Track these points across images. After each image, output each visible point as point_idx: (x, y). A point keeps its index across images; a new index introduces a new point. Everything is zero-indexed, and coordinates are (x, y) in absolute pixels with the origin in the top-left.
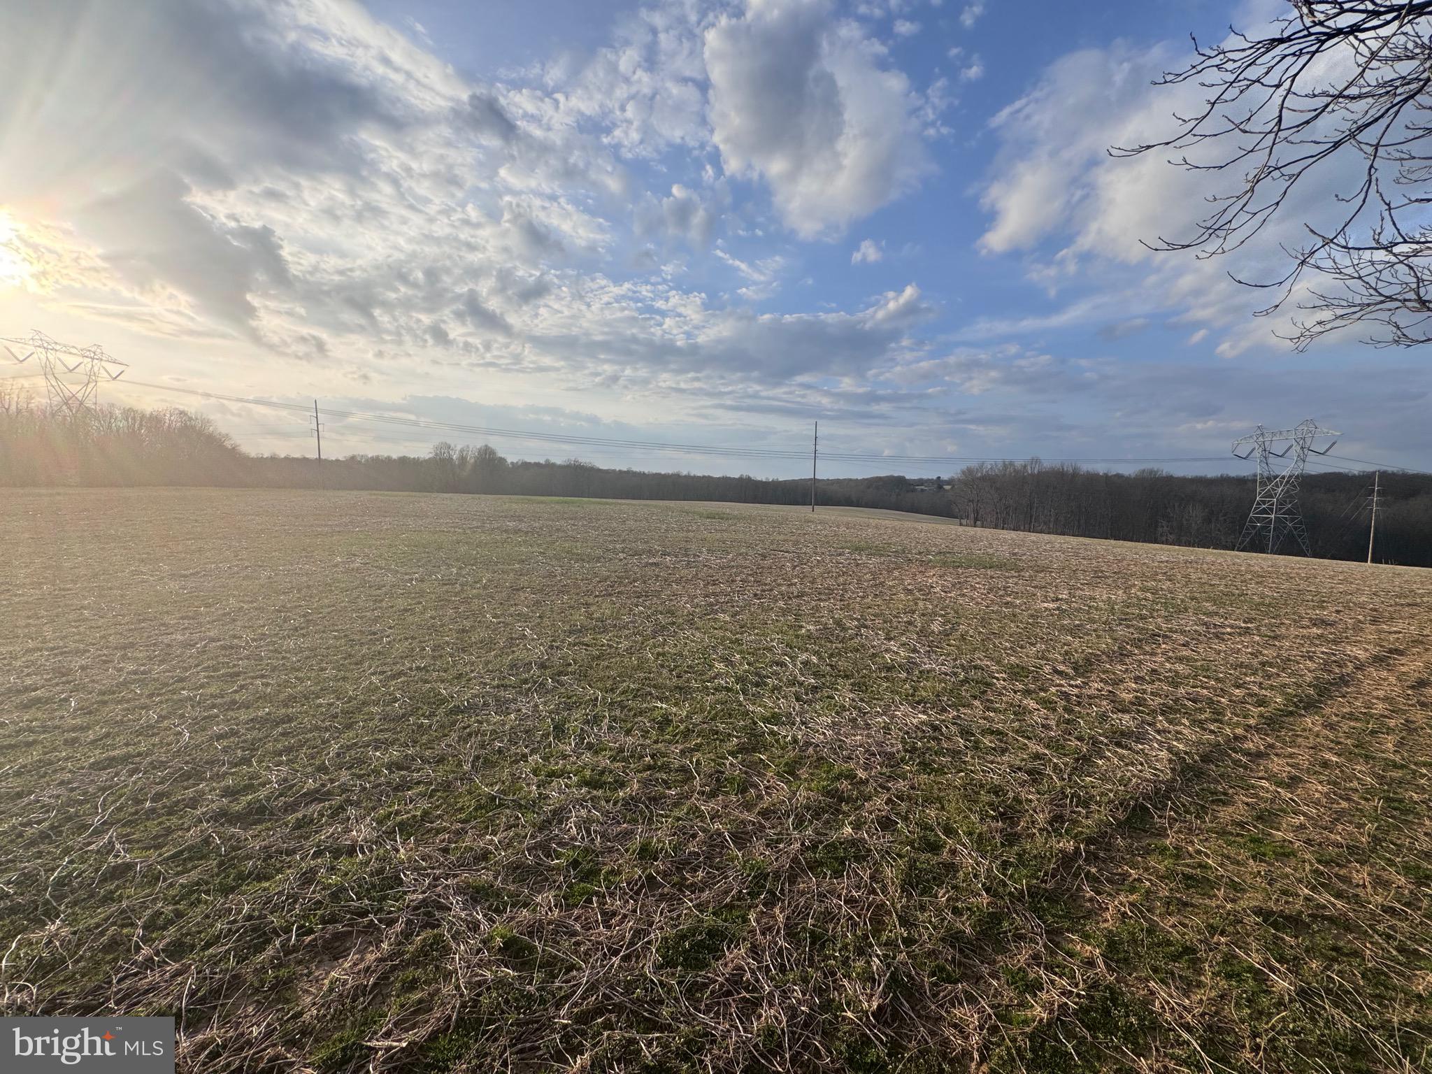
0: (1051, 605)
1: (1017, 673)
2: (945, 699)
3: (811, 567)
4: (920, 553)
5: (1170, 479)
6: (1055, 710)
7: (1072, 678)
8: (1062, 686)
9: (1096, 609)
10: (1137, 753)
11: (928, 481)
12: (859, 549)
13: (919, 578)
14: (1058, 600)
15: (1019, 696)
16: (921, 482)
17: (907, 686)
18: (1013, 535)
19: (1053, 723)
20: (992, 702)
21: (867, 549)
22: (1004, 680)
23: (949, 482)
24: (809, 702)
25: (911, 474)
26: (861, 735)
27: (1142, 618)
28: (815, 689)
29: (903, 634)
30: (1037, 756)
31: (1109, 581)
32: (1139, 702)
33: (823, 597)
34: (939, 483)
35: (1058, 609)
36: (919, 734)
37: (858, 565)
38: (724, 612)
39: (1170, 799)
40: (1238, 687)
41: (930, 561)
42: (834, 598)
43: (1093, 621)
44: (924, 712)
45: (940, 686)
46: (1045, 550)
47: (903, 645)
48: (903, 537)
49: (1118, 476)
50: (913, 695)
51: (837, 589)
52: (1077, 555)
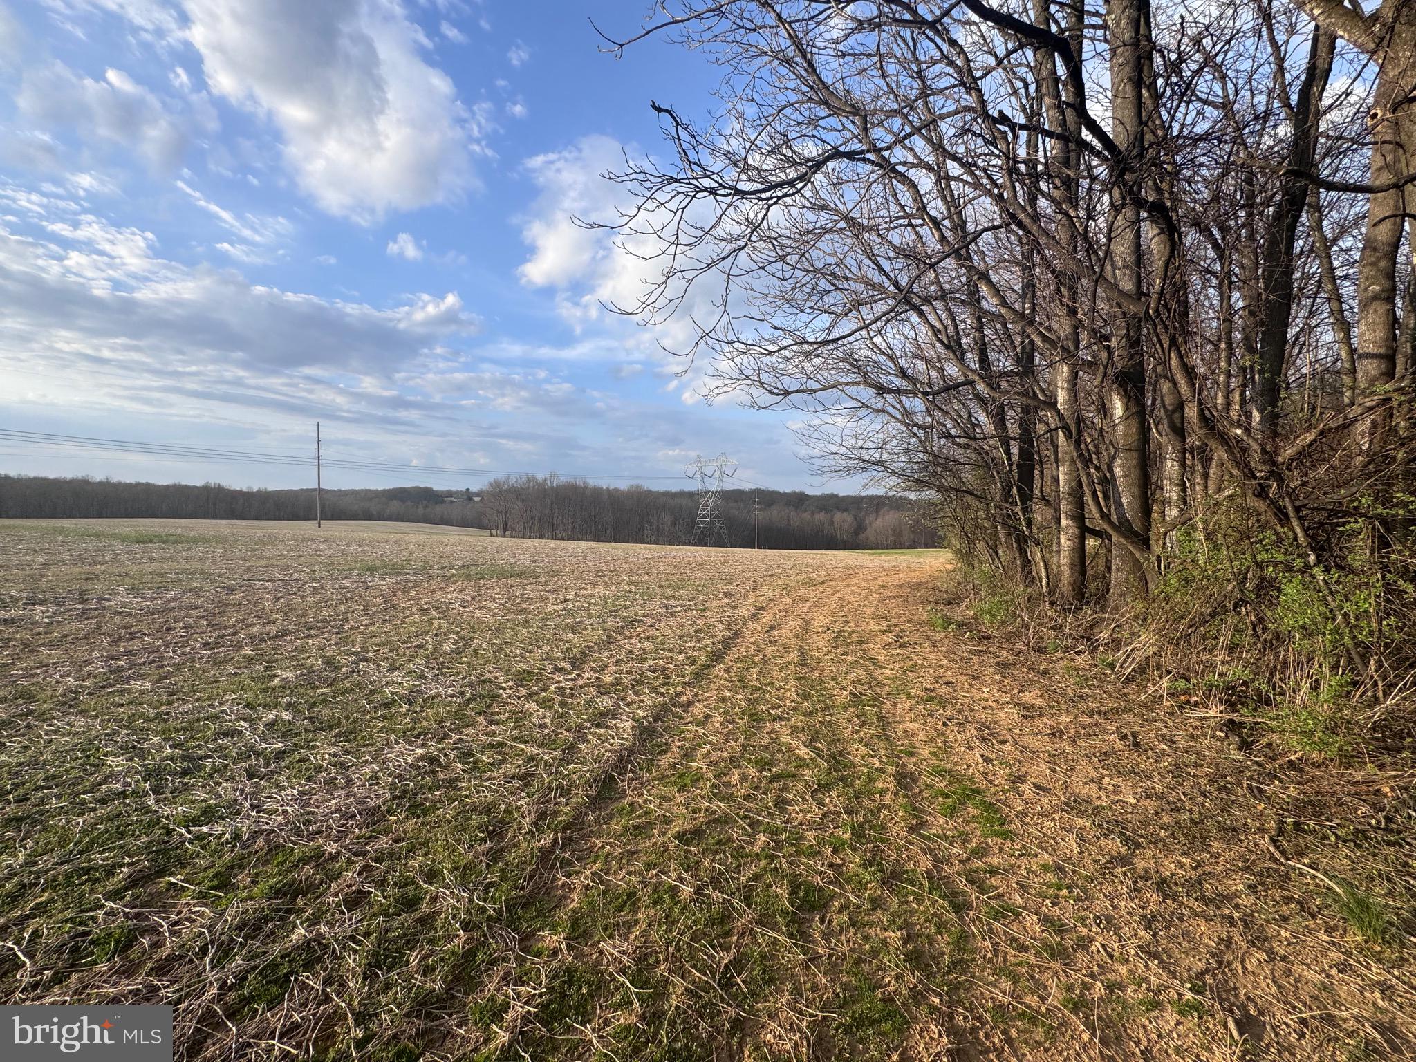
0: (560, 607)
1: (521, 679)
2: (448, 724)
3: (302, 597)
4: (442, 568)
5: (649, 492)
6: (551, 707)
7: (569, 673)
8: (560, 682)
9: (595, 605)
10: (612, 728)
11: (457, 492)
12: (371, 570)
13: (439, 595)
14: (566, 600)
15: (522, 700)
16: (450, 494)
17: (407, 720)
18: (535, 543)
19: (548, 721)
20: (496, 714)
21: (381, 568)
22: (510, 688)
23: (477, 494)
24: (268, 776)
25: (439, 485)
26: (339, 796)
27: (626, 607)
28: (280, 755)
29: (410, 661)
30: (531, 759)
31: (606, 579)
32: (618, 682)
33: (313, 632)
34: (468, 495)
35: (565, 609)
36: (414, 773)
37: (368, 588)
38: (142, 677)
39: (630, 762)
40: (680, 653)
41: (453, 575)
42: (329, 632)
43: (590, 616)
44: (423, 746)
45: (442, 712)
46: (560, 556)
47: (408, 673)
48: (426, 552)
49: (617, 490)
50: (413, 729)
51: (335, 620)
52: (585, 558)
